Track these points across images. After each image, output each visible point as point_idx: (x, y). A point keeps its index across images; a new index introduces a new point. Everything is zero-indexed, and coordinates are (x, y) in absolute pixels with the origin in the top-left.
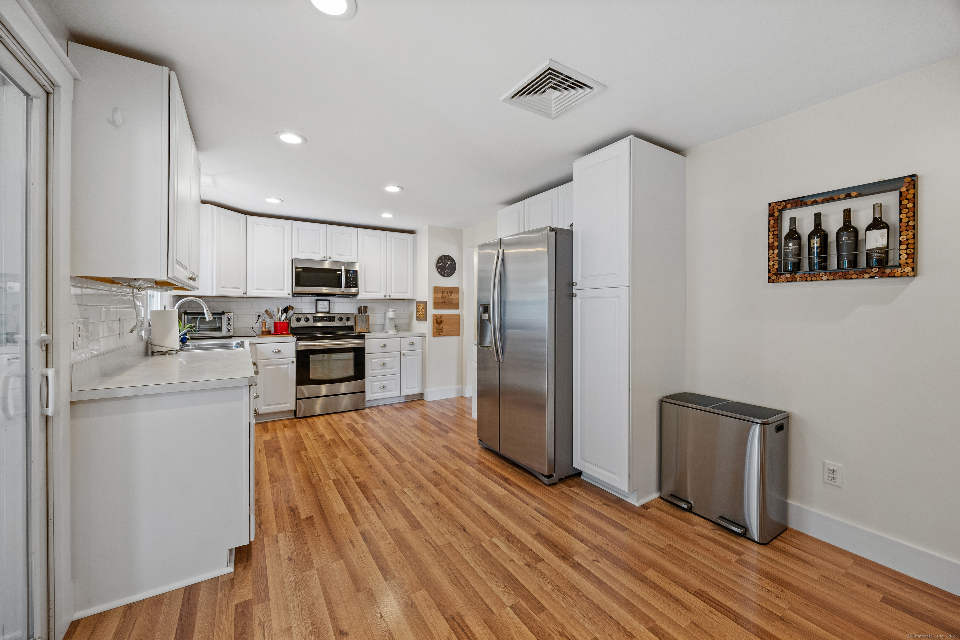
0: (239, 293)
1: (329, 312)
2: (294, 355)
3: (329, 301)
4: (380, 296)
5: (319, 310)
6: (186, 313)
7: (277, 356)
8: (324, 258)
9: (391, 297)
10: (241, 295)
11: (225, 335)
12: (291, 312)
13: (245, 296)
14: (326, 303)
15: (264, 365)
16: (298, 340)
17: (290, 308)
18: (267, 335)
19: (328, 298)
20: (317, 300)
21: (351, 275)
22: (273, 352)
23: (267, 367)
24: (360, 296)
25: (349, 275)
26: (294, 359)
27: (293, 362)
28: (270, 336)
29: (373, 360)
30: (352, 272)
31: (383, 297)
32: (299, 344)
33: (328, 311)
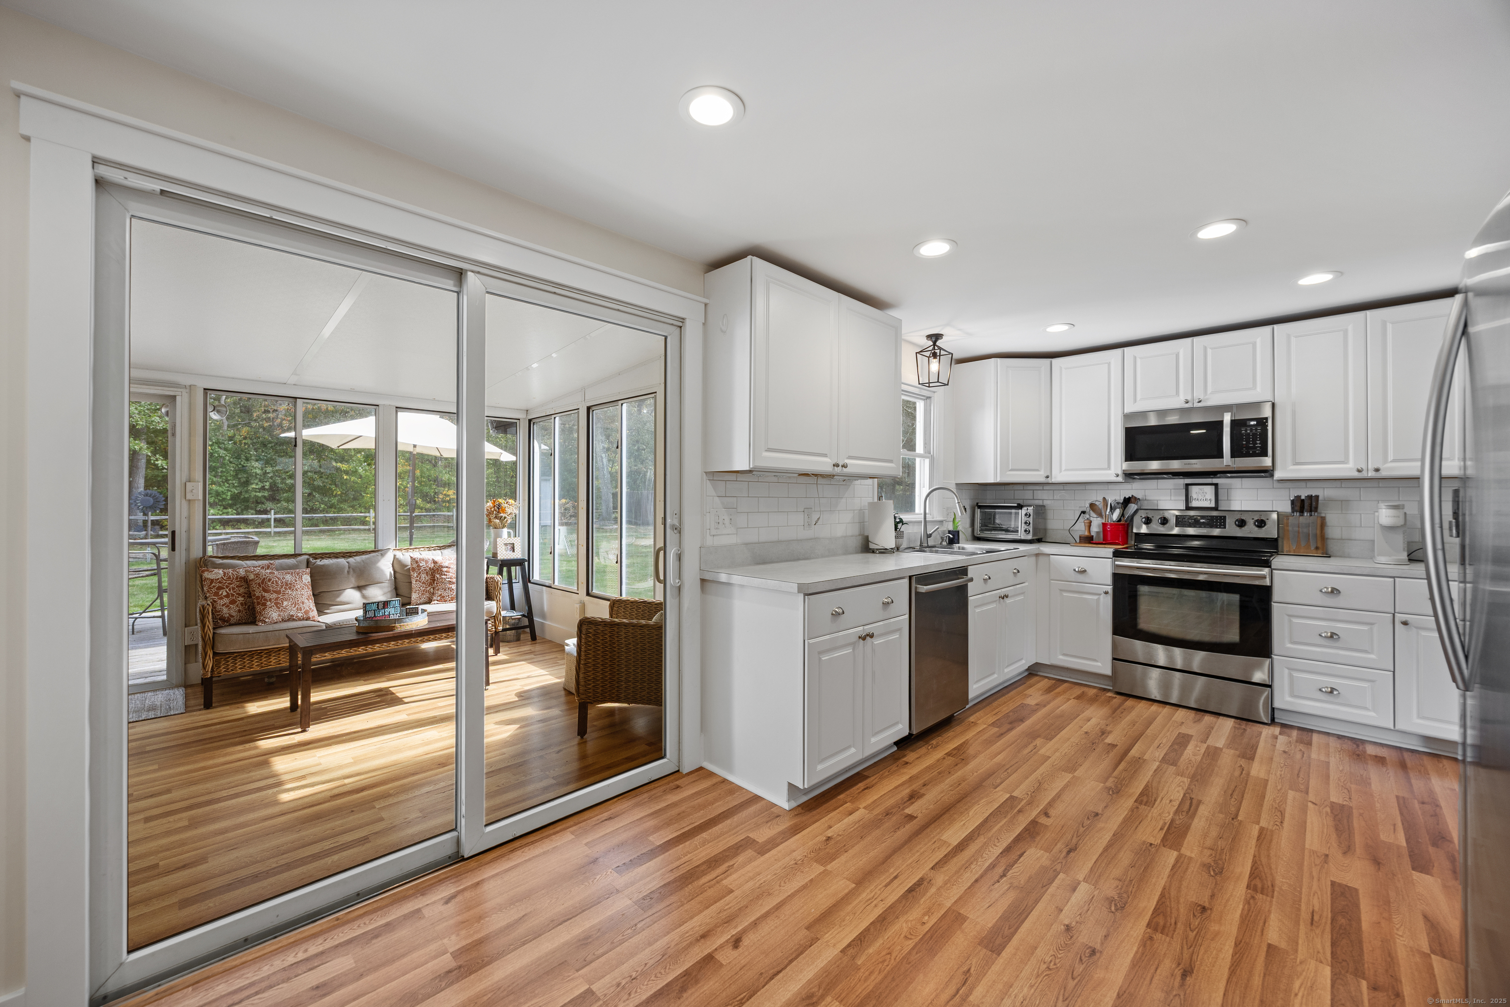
0: (1038, 476)
1: (1216, 509)
2: (1109, 580)
3: (1216, 485)
4: (1347, 470)
5: (1194, 504)
6: (980, 507)
7: (1081, 577)
8: (1187, 402)
9: (1384, 473)
10: (1042, 479)
11: (1023, 538)
12: (1132, 507)
13: (1049, 480)
14: (1209, 491)
15: (1061, 590)
16: (1117, 554)
17: (1133, 500)
18: (1085, 543)
19: (1215, 481)
20: (1187, 485)
21: (1251, 430)
22: (1075, 570)
23: (1065, 594)
24: (1278, 475)
25: (1246, 430)
26: (1110, 589)
27: (1106, 593)
28: (1090, 545)
29: (1295, 620)
30: (1252, 423)
31: (1356, 474)
32: (1116, 563)
33: (1213, 505)
